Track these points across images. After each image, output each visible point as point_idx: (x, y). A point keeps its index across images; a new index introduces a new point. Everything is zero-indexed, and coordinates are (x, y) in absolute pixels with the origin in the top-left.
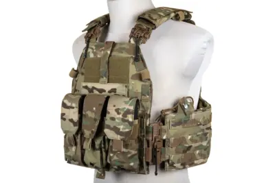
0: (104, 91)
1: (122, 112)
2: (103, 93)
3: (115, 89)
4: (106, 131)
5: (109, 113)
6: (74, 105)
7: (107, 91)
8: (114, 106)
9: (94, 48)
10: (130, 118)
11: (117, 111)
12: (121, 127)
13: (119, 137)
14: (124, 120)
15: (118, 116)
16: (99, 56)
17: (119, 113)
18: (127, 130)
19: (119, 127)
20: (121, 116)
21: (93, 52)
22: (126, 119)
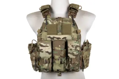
0: (60, 38)
1: (75, 47)
2: (59, 39)
3: (66, 37)
4: (69, 55)
5: (69, 47)
6: (48, 45)
7: (61, 39)
8: (71, 44)
9: (51, 20)
10: (78, 49)
11: (72, 46)
12: (75, 53)
13: (74, 57)
14: (76, 50)
15: (73, 48)
16: (55, 23)
17: (73, 47)
18: (77, 54)
19: (74, 53)
20: (74, 48)
21: (51, 22)
22: (77, 49)
